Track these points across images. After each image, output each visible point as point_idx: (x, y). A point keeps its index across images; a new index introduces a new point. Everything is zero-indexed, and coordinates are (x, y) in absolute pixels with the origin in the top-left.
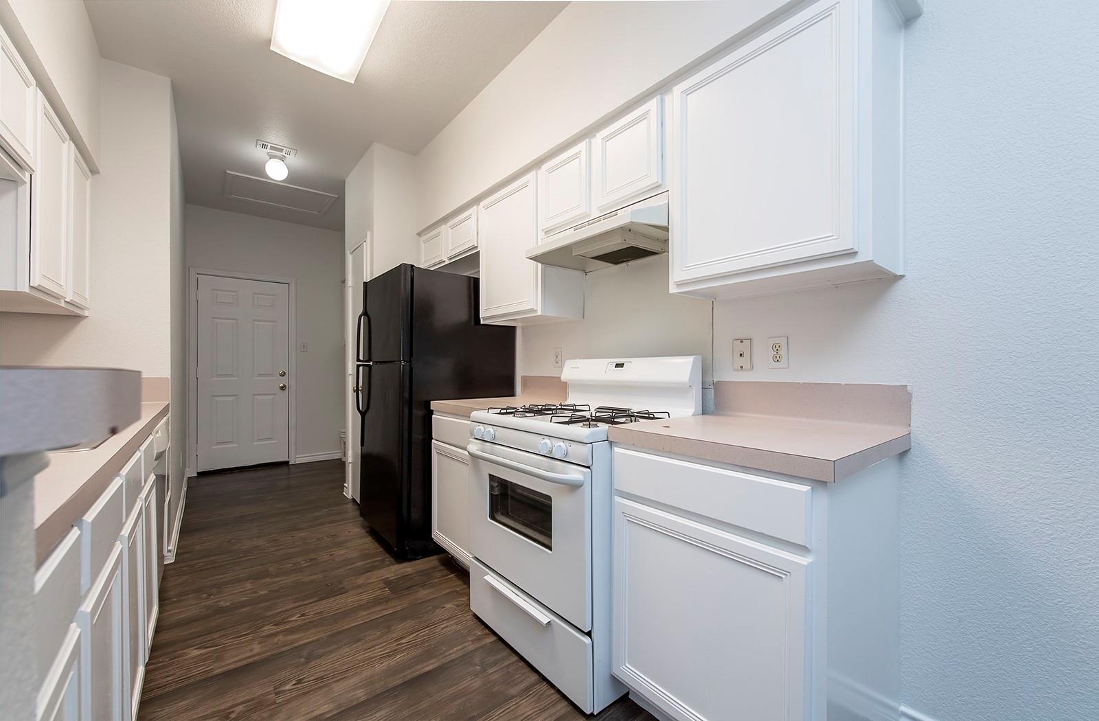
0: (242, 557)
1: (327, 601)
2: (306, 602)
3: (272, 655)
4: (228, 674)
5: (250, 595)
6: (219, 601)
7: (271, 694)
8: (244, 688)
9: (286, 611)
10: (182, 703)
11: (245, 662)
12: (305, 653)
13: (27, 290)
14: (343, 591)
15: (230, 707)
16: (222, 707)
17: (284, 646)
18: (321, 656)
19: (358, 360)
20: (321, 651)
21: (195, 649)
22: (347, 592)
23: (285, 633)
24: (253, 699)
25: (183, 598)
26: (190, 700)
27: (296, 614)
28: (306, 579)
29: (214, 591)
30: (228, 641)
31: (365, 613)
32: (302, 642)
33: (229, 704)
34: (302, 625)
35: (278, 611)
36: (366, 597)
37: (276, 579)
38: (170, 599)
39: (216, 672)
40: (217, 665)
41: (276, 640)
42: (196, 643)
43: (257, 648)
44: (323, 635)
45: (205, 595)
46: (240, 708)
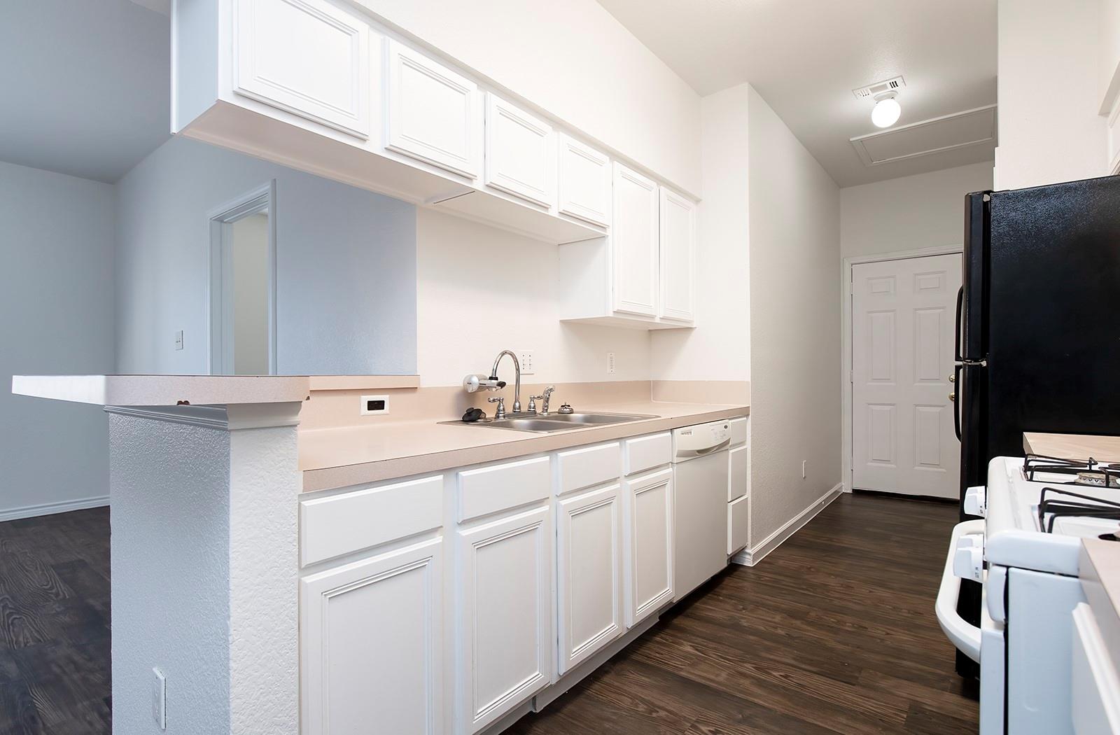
0: (803, 589)
1: (823, 679)
2: (803, 666)
3: (725, 692)
4: (687, 683)
5: (767, 627)
6: (742, 618)
7: (689, 722)
8: (681, 700)
9: (778, 662)
10: (643, 678)
11: (703, 681)
12: (747, 712)
13: (611, 315)
14: (850, 681)
15: (659, 707)
16: (657, 703)
17: (741, 692)
18: (755, 726)
19: (958, 358)
20: (761, 722)
21: (691, 646)
22: (854, 685)
23: (755, 681)
24: (676, 715)
25: (727, 600)
26: (649, 680)
27: (782, 671)
28: (832, 644)
29: (751, 607)
30: (714, 656)
31: (845, 721)
32: (756, 700)
33: (661, 704)
34: (775, 686)
35: (772, 657)
36: (870, 706)
37: (805, 627)
38: (719, 595)
39: (683, 674)
40: (688, 668)
41: (742, 681)
42: (696, 641)
43: (723, 676)
44: (778, 708)
45: (741, 607)
46: (663, 714)
